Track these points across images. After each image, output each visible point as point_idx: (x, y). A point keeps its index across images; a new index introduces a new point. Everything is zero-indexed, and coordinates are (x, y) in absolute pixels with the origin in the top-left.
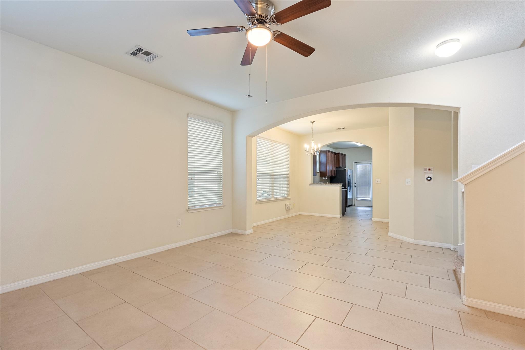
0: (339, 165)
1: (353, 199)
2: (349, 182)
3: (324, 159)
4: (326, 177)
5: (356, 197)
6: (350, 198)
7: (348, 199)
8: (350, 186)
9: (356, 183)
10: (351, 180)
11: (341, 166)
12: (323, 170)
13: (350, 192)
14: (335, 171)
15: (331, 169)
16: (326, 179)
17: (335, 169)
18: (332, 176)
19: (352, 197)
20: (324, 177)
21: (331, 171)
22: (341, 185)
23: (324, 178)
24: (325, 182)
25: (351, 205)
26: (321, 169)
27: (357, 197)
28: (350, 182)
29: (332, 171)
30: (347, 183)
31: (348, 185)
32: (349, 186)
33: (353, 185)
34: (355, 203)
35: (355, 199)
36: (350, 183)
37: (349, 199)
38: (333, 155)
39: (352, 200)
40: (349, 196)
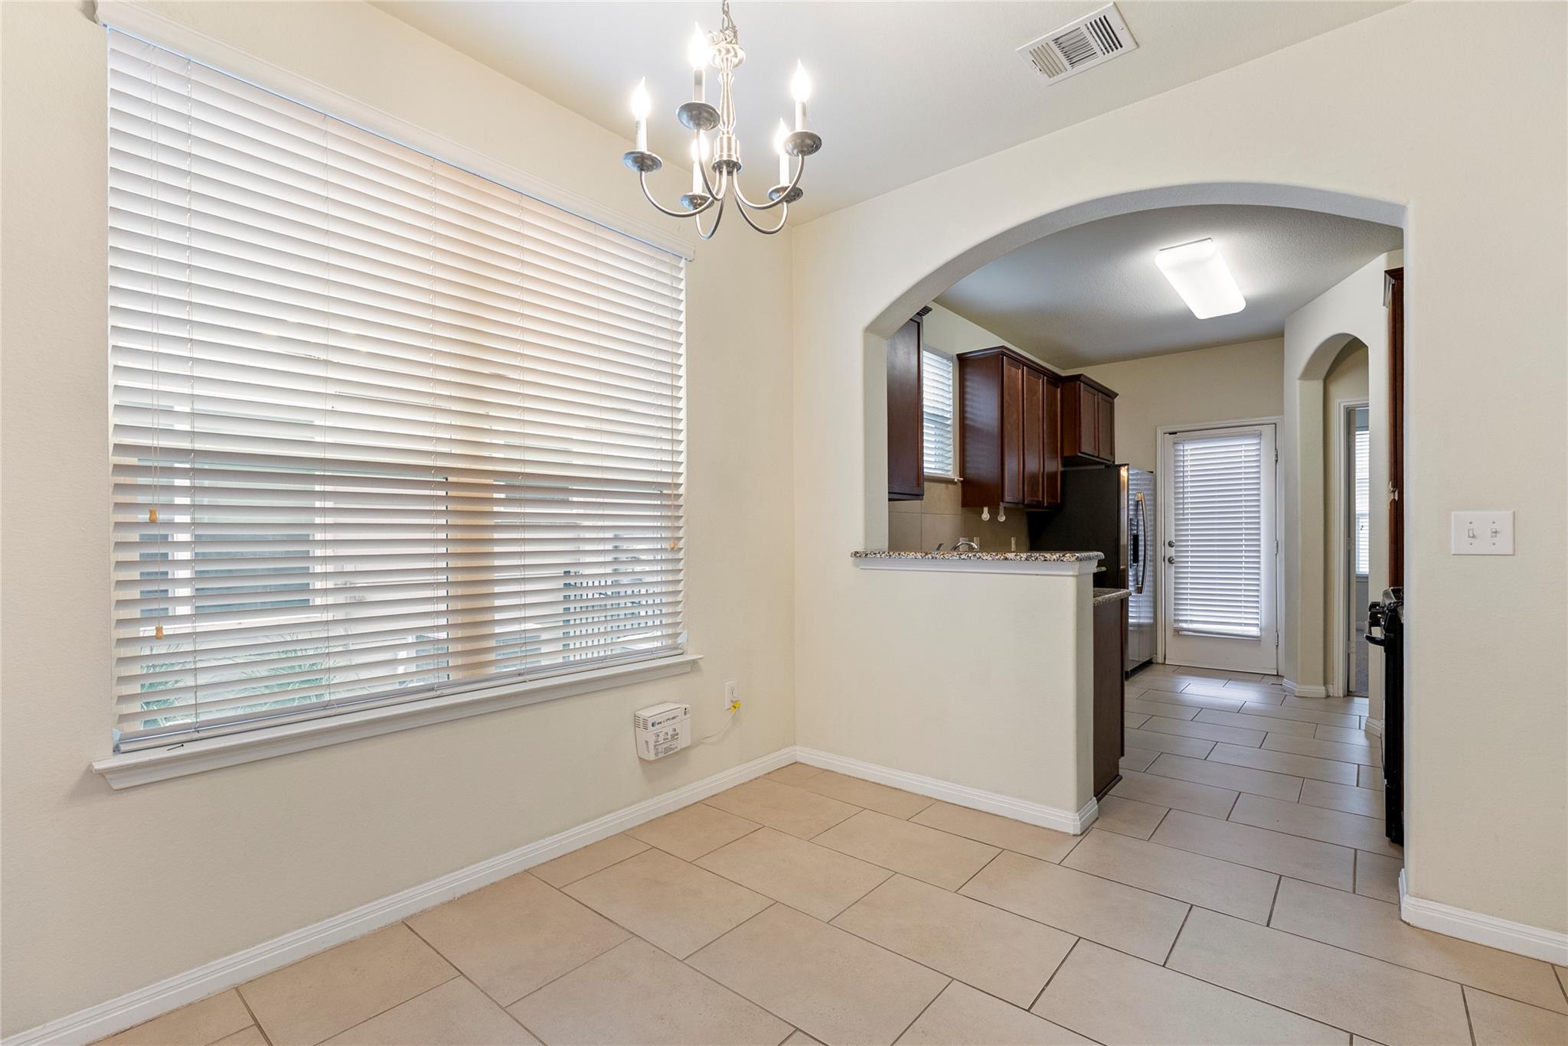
0: (1077, 441)
1: (1153, 627)
2: (1136, 538)
3: (985, 408)
4: (1002, 512)
5: (1171, 617)
6: (1142, 621)
7: (1130, 628)
8: (1141, 558)
9: (1171, 545)
10: (1149, 529)
11: (1087, 447)
12: (984, 466)
13: (1140, 590)
14: (1052, 477)
15: (1033, 465)
16: (1002, 518)
17: (1054, 466)
18: (1039, 505)
19: (1152, 615)
20: (986, 510)
21: (1030, 481)
22: (1090, 563)
23: (986, 516)
24: (993, 543)
25: (1147, 664)
26: (968, 465)
27: (1176, 621)
28: (1141, 538)
29: (1034, 478)
30: (1125, 539)
31: (1130, 552)
32: (1136, 560)
33: (1155, 551)
34: (1172, 651)
35: (1170, 633)
36: (1141, 543)
37: (1134, 625)
38: (1041, 385)
39: (1150, 631)
40: (1138, 614)
